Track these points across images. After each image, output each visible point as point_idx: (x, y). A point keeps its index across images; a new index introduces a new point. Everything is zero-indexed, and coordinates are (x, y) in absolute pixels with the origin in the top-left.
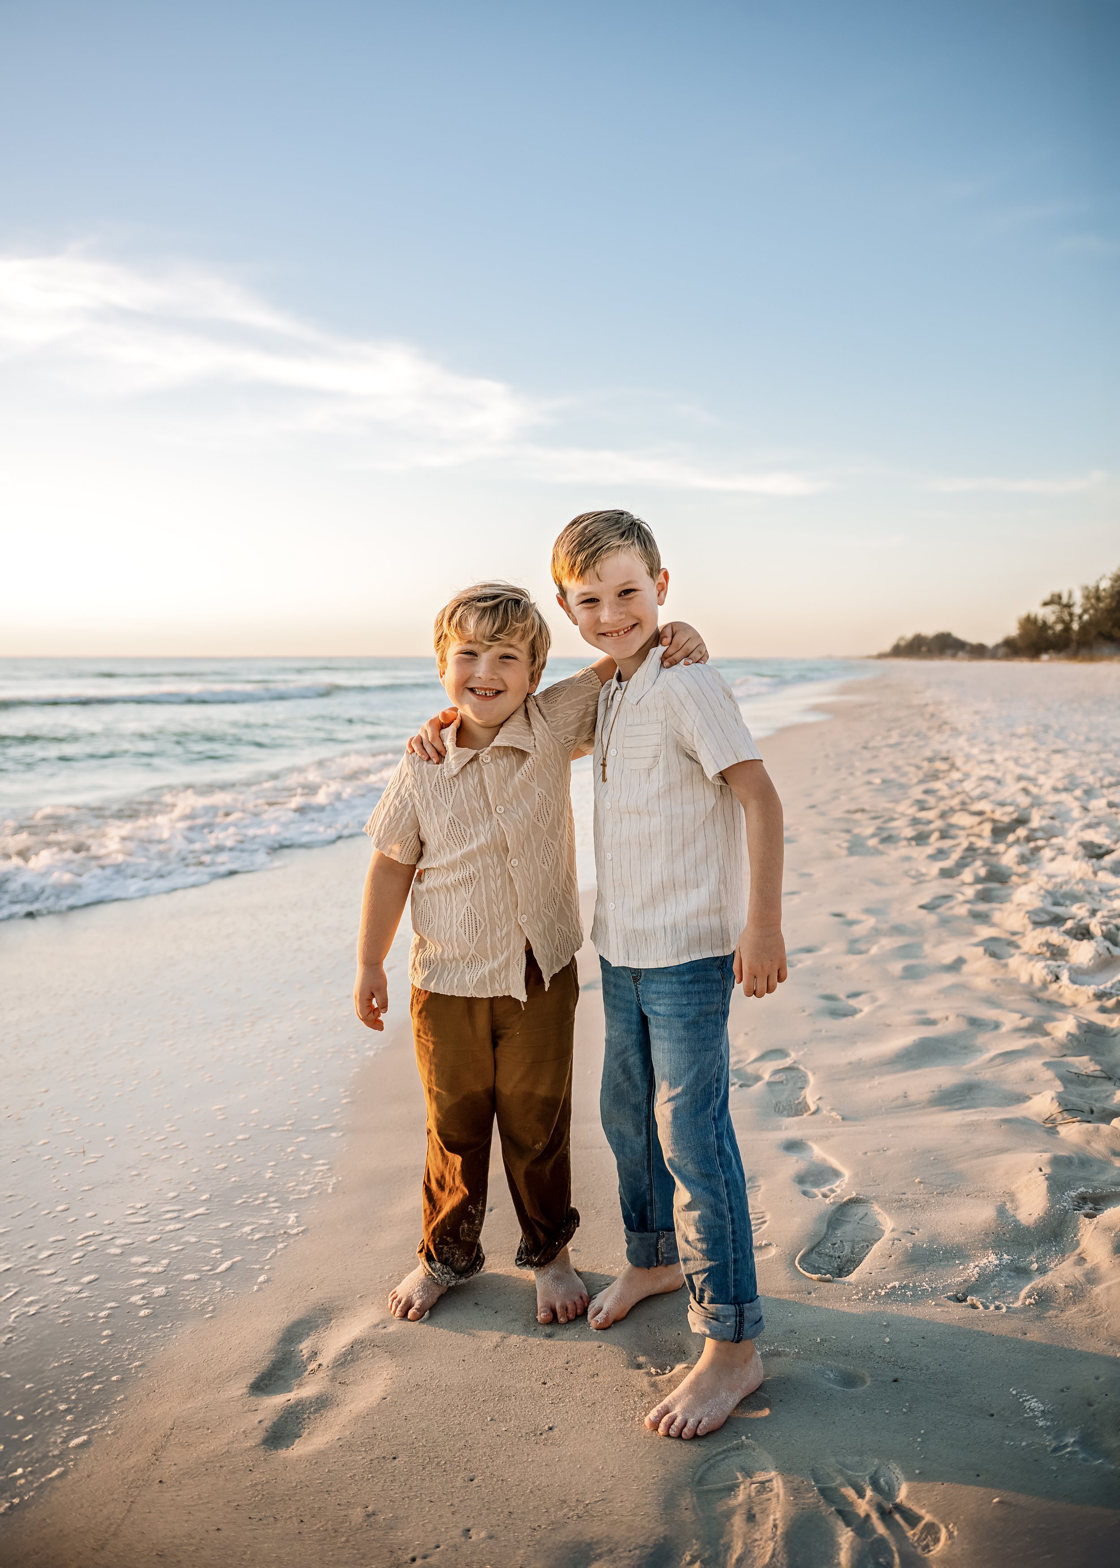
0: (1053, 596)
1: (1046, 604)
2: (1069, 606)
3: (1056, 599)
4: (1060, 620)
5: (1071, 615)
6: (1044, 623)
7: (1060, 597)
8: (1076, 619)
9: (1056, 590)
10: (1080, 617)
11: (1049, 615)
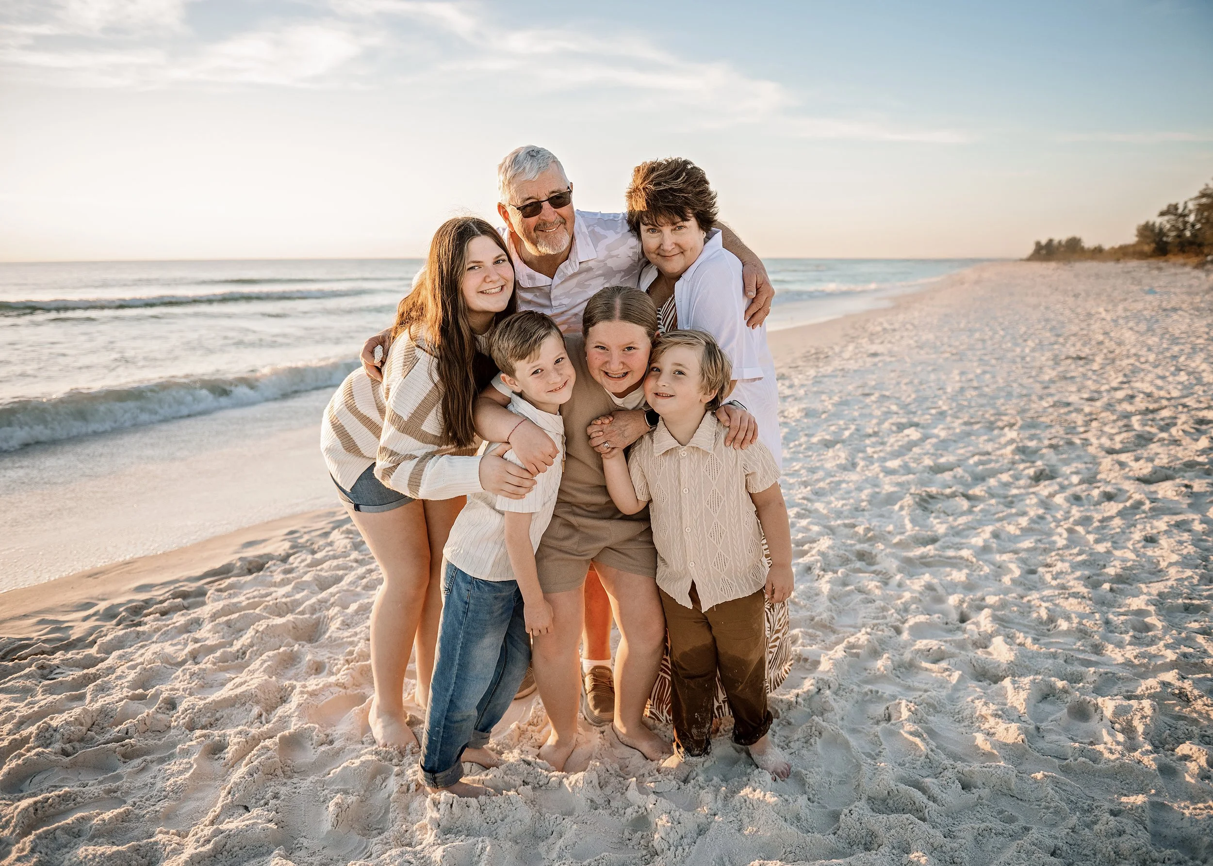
0: (1170, 206)
1: (1162, 214)
2: (1184, 216)
3: (1172, 210)
4: (1174, 227)
5: (1185, 223)
6: (1161, 229)
7: (1176, 207)
8: (1189, 226)
9: (1173, 202)
10: (1193, 226)
11: (1164, 222)
